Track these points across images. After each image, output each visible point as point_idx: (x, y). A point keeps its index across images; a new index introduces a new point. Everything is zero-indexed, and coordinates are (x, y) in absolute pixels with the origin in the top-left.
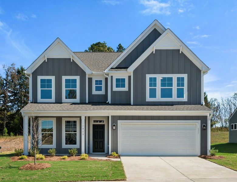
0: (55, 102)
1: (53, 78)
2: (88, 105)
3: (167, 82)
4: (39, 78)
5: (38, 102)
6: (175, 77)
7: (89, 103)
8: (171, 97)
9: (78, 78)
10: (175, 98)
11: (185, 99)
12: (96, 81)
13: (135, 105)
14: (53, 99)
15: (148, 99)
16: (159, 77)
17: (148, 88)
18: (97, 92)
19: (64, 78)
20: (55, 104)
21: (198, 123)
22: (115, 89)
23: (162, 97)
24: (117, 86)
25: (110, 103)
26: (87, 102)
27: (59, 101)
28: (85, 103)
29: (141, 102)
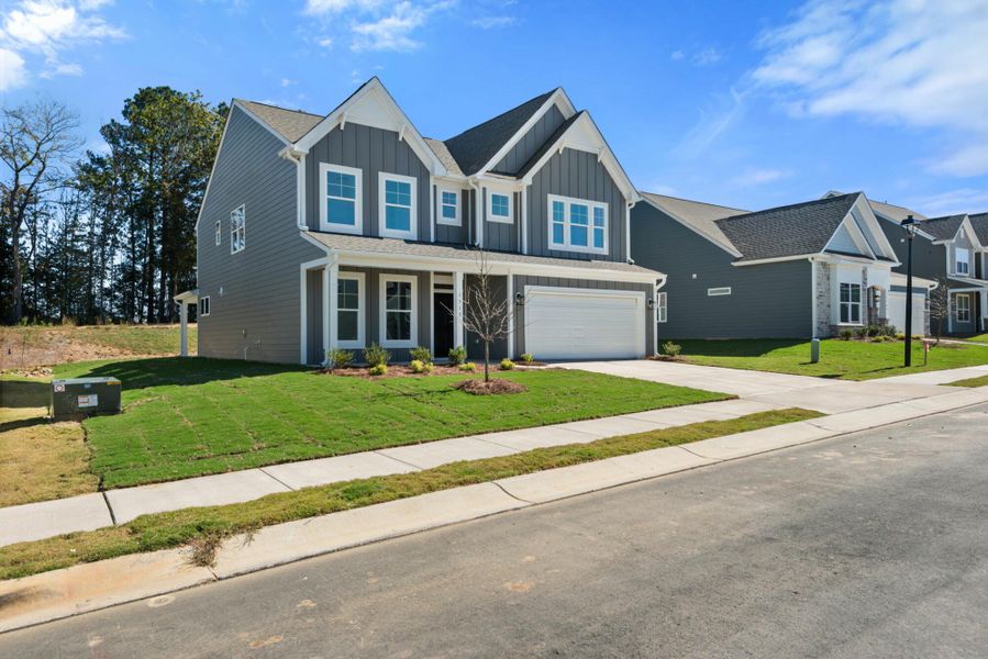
0: (361, 233)
1: (357, 173)
2: (433, 247)
3: (579, 214)
4: (325, 168)
5: (321, 229)
6: (591, 205)
7: (437, 243)
8: (586, 244)
9: (412, 181)
10: (590, 248)
11: (605, 251)
12: (445, 194)
13: (530, 254)
14: (358, 226)
15: (552, 245)
16: (568, 202)
17: (551, 222)
18: (446, 219)
19: (384, 177)
20: (362, 239)
21: (641, 296)
22: (491, 218)
23: (573, 243)
24: (495, 212)
25: (481, 246)
26: (432, 240)
27: (371, 232)
28: (428, 243)
29: (540, 251)
